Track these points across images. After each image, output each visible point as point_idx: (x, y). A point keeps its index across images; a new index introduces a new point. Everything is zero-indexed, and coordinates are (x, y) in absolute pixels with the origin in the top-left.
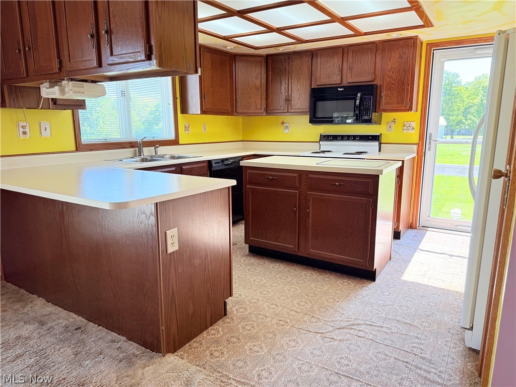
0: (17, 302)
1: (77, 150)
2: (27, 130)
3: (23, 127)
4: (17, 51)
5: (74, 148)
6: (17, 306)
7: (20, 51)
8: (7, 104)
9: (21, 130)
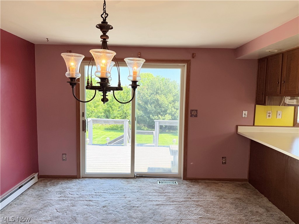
0: (255, 195)
1: (294, 126)
2: (271, 115)
3: (269, 113)
4: (277, 83)
5: (292, 125)
6: (255, 197)
7: (279, 83)
8: (266, 104)
9: (268, 115)
